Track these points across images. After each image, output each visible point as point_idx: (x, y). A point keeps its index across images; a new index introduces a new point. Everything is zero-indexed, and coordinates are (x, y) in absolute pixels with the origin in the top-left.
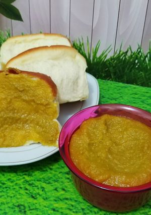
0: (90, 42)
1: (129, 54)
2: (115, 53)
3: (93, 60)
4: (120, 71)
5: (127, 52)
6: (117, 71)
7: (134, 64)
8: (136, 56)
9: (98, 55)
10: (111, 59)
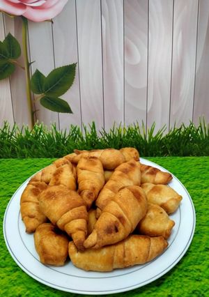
0: (145, 124)
1: (183, 130)
2: (170, 131)
3: (150, 140)
4: (176, 146)
5: (180, 129)
6: (174, 146)
7: (189, 138)
8: (189, 131)
9: (154, 135)
10: (167, 137)
